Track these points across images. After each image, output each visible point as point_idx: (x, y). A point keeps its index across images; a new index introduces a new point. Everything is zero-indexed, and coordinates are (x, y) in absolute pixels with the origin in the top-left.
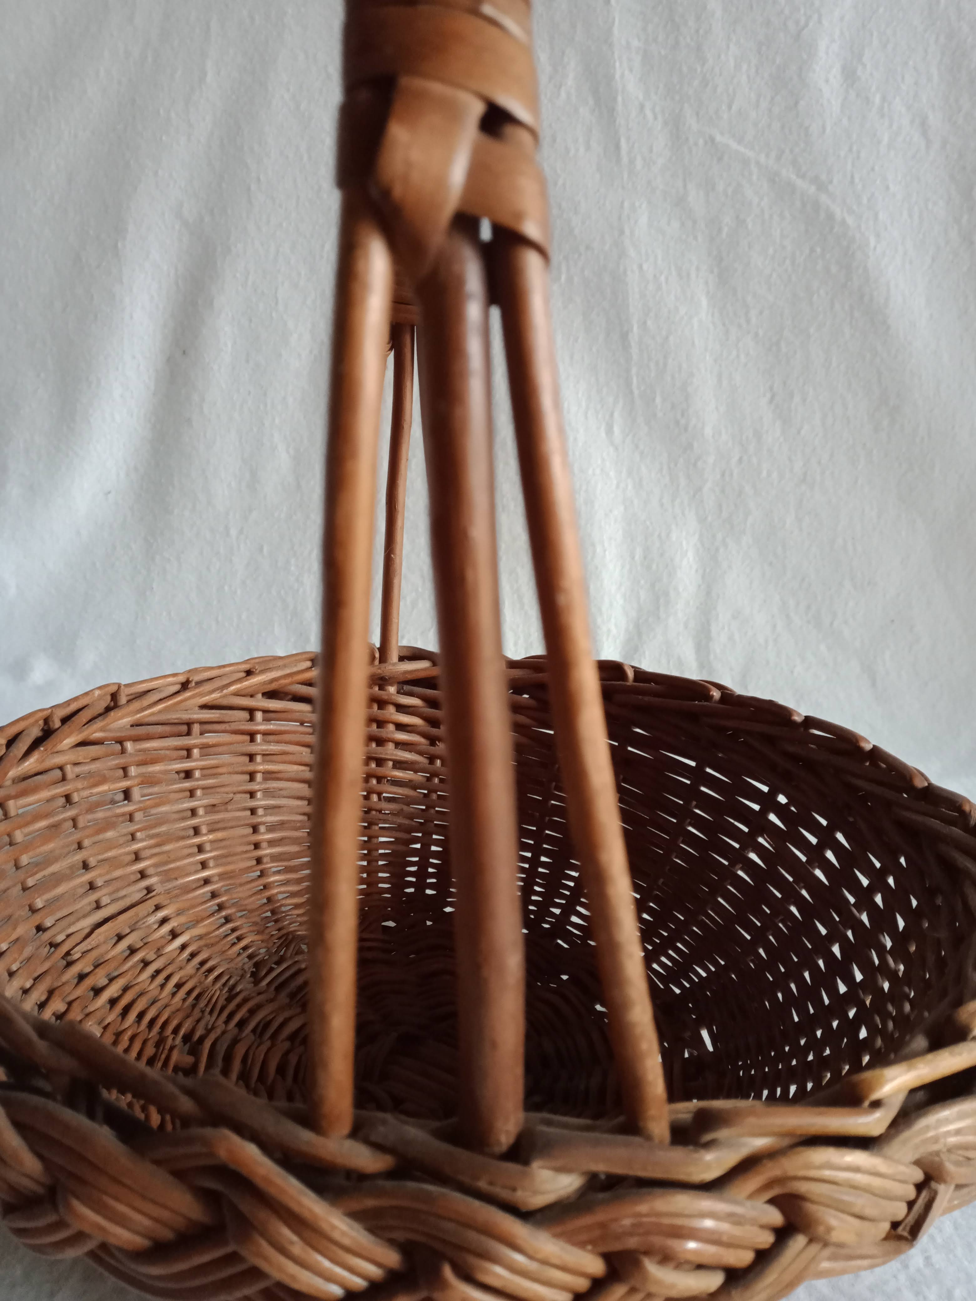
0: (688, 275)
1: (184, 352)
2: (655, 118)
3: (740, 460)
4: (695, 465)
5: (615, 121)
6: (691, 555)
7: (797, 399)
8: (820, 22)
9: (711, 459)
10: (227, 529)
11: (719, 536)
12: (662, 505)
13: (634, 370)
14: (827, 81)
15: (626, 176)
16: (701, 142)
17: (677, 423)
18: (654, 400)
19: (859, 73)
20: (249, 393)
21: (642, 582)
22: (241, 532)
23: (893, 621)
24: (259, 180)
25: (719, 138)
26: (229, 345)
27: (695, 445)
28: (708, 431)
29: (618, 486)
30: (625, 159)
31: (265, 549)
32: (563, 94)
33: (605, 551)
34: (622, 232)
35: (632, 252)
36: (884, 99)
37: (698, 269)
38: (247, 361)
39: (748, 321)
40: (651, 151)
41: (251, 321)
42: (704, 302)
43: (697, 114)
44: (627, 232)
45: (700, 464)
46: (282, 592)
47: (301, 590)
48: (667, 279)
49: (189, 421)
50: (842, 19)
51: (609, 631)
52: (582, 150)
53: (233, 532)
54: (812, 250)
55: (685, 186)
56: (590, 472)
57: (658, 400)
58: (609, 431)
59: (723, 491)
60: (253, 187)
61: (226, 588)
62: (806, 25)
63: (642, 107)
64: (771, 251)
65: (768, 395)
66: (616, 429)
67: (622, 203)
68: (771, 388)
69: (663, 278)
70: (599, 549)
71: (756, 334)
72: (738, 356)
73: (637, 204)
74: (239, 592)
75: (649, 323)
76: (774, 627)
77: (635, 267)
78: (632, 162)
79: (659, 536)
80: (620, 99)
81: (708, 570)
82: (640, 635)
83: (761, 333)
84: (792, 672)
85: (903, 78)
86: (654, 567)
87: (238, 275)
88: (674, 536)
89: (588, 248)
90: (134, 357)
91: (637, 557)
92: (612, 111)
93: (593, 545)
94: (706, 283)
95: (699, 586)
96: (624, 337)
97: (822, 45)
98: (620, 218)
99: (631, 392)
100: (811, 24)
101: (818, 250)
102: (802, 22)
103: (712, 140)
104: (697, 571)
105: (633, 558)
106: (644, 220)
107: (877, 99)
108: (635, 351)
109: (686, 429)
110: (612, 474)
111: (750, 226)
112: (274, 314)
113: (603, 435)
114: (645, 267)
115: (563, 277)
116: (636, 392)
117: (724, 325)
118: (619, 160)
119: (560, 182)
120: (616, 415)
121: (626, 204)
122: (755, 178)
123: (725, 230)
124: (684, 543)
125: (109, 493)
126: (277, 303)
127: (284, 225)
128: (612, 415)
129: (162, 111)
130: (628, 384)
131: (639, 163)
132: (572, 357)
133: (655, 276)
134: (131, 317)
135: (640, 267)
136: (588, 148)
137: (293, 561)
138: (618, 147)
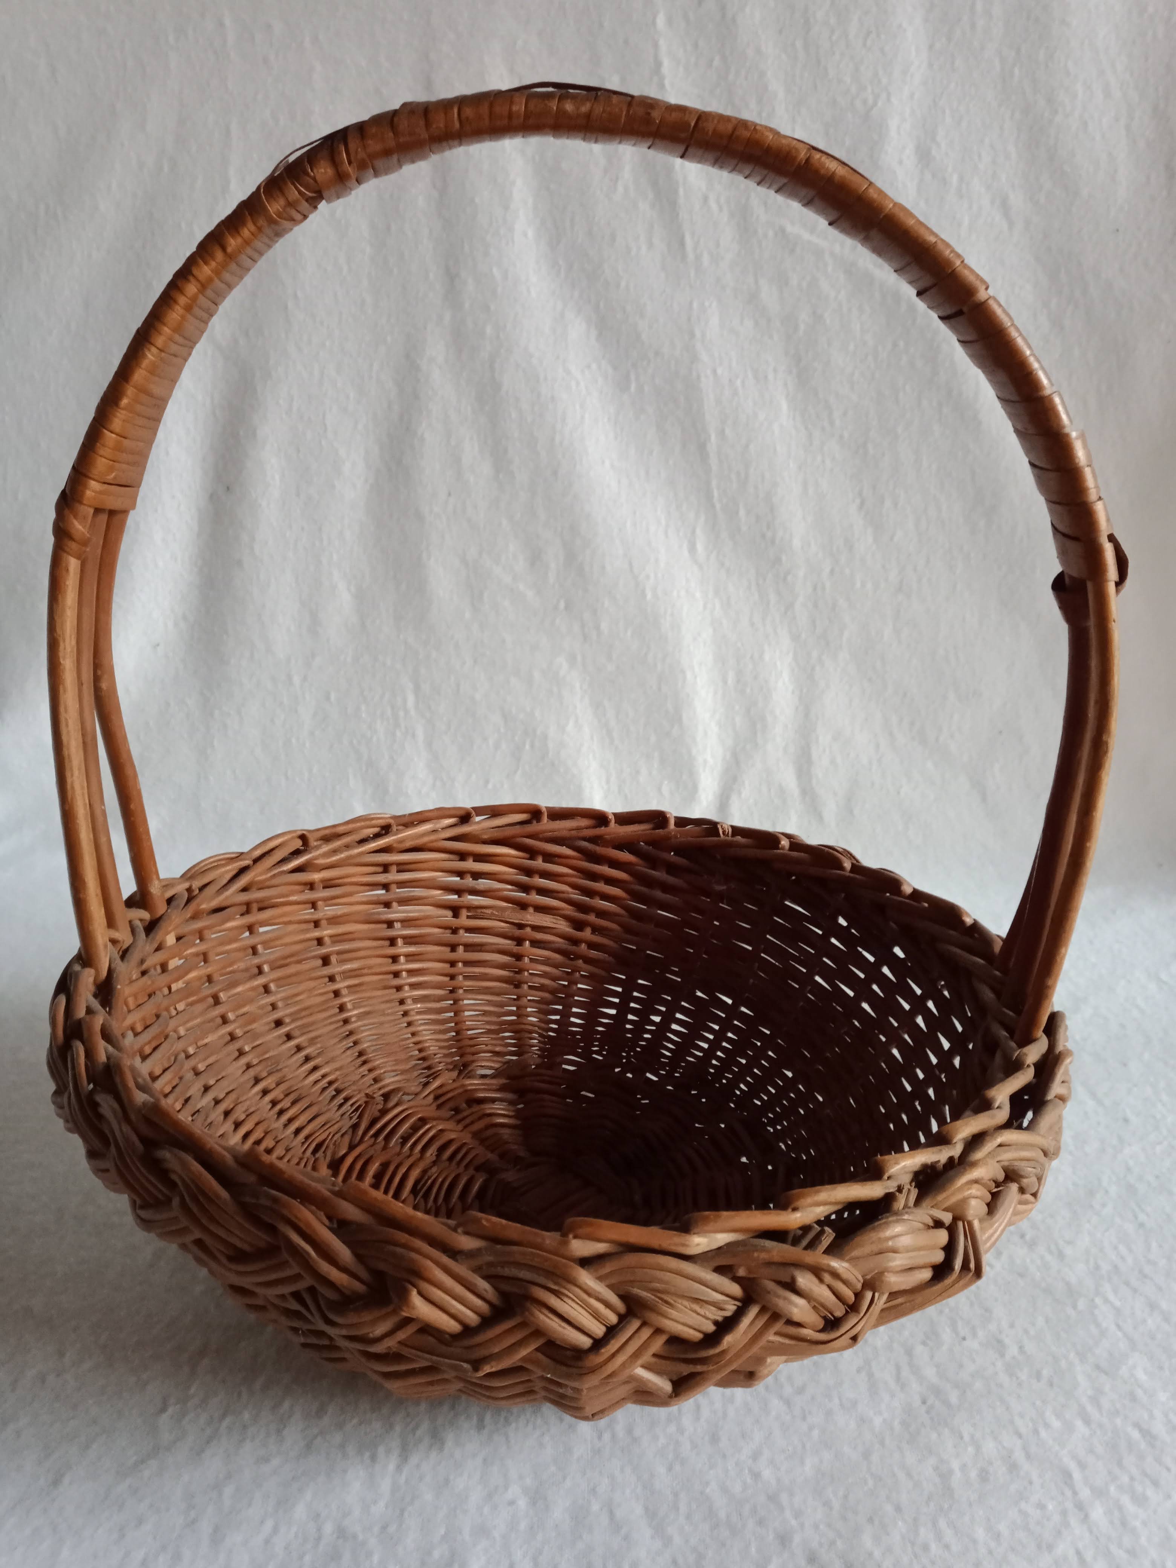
0: (766, 377)
1: (228, 488)
2: (721, 209)
3: (832, 572)
4: (785, 579)
5: (678, 214)
6: (786, 676)
7: (888, 503)
8: (888, 99)
9: (801, 573)
10: (289, 677)
11: (815, 654)
12: (752, 624)
13: (714, 483)
14: (901, 162)
15: (692, 274)
16: (771, 233)
17: (763, 536)
18: (737, 513)
19: (934, 152)
20: (303, 529)
21: (737, 707)
22: (305, 679)
23: (1001, 732)
24: (296, 296)
25: (789, 228)
26: (277, 477)
27: (784, 558)
28: (797, 543)
29: (705, 607)
30: (691, 256)
31: (333, 697)
32: (620, 189)
33: (696, 677)
34: (692, 335)
35: (704, 357)
36: (961, 179)
37: (775, 370)
38: (298, 495)
39: (832, 423)
40: (718, 245)
41: (298, 451)
42: (784, 406)
43: (765, 204)
44: (698, 334)
45: (789, 578)
46: (355, 742)
47: (375, 739)
48: (743, 382)
49: (239, 563)
50: (912, 96)
51: (705, 761)
52: (644, 248)
53: (297, 680)
54: (895, 345)
55: (756, 282)
56: (675, 594)
57: (742, 512)
58: (692, 549)
59: (816, 606)
60: (290, 305)
61: (294, 740)
62: (875, 104)
63: (706, 199)
64: (852, 347)
65: (858, 501)
66: (700, 547)
67: (691, 303)
68: (860, 494)
69: (738, 383)
70: (689, 675)
71: (841, 437)
72: (823, 461)
73: (707, 304)
74: (307, 745)
75: (728, 431)
76: (878, 746)
77: (709, 372)
78: (698, 258)
79: (752, 657)
80: (681, 191)
81: (805, 690)
82: (737, 762)
83: (846, 435)
84: (899, 793)
85: (980, 156)
86: (748, 690)
87: (281, 402)
88: (767, 657)
89: (657, 353)
90: (173, 497)
91: (730, 681)
92: (673, 204)
93: (683, 672)
94: (786, 385)
95: (797, 708)
96: (702, 448)
97: (893, 123)
98: (689, 319)
99: (713, 506)
100: (880, 104)
101: (901, 344)
102: (870, 101)
103: (783, 230)
104: (793, 692)
105: (725, 682)
106: (714, 321)
107: (955, 179)
108: (713, 461)
109: (773, 542)
110: (698, 595)
111: (828, 321)
112: (323, 443)
113: (686, 553)
114: (719, 371)
115: (633, 387)
116: (718, 506)
117: (806, 428)
118: (684, 257)
119: (623, 284)
120: (698, 531)
121: (695, 305)
122: (830, 269)
123: (802, 327)
124: (778, 663)
125: (158, 645)
126: (325, 430)
127: (328, 344)
128: (693, 532)
129: (183, 225)
130: (709, 497)
131: (706, 259)
132: (647, 473)
133: (730, 380)
134: (167, 453)
135: (715, 372)
136: (650, 245)
137: (363, 708)
138: (682, 244)
